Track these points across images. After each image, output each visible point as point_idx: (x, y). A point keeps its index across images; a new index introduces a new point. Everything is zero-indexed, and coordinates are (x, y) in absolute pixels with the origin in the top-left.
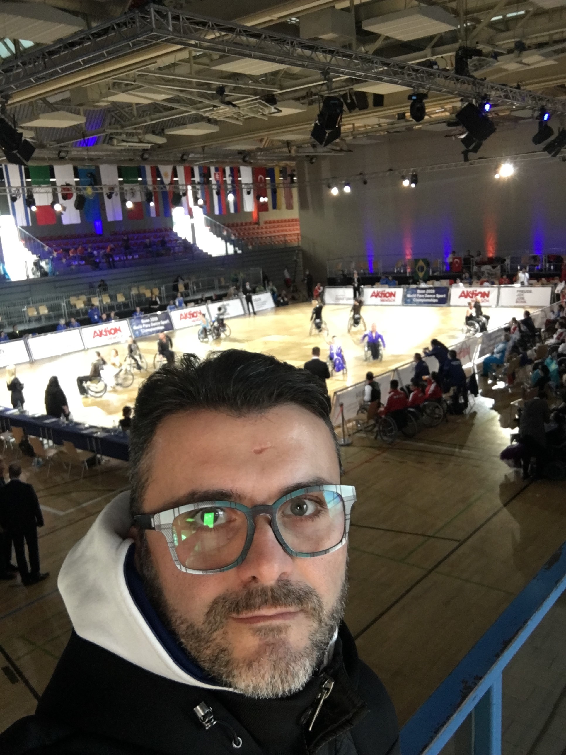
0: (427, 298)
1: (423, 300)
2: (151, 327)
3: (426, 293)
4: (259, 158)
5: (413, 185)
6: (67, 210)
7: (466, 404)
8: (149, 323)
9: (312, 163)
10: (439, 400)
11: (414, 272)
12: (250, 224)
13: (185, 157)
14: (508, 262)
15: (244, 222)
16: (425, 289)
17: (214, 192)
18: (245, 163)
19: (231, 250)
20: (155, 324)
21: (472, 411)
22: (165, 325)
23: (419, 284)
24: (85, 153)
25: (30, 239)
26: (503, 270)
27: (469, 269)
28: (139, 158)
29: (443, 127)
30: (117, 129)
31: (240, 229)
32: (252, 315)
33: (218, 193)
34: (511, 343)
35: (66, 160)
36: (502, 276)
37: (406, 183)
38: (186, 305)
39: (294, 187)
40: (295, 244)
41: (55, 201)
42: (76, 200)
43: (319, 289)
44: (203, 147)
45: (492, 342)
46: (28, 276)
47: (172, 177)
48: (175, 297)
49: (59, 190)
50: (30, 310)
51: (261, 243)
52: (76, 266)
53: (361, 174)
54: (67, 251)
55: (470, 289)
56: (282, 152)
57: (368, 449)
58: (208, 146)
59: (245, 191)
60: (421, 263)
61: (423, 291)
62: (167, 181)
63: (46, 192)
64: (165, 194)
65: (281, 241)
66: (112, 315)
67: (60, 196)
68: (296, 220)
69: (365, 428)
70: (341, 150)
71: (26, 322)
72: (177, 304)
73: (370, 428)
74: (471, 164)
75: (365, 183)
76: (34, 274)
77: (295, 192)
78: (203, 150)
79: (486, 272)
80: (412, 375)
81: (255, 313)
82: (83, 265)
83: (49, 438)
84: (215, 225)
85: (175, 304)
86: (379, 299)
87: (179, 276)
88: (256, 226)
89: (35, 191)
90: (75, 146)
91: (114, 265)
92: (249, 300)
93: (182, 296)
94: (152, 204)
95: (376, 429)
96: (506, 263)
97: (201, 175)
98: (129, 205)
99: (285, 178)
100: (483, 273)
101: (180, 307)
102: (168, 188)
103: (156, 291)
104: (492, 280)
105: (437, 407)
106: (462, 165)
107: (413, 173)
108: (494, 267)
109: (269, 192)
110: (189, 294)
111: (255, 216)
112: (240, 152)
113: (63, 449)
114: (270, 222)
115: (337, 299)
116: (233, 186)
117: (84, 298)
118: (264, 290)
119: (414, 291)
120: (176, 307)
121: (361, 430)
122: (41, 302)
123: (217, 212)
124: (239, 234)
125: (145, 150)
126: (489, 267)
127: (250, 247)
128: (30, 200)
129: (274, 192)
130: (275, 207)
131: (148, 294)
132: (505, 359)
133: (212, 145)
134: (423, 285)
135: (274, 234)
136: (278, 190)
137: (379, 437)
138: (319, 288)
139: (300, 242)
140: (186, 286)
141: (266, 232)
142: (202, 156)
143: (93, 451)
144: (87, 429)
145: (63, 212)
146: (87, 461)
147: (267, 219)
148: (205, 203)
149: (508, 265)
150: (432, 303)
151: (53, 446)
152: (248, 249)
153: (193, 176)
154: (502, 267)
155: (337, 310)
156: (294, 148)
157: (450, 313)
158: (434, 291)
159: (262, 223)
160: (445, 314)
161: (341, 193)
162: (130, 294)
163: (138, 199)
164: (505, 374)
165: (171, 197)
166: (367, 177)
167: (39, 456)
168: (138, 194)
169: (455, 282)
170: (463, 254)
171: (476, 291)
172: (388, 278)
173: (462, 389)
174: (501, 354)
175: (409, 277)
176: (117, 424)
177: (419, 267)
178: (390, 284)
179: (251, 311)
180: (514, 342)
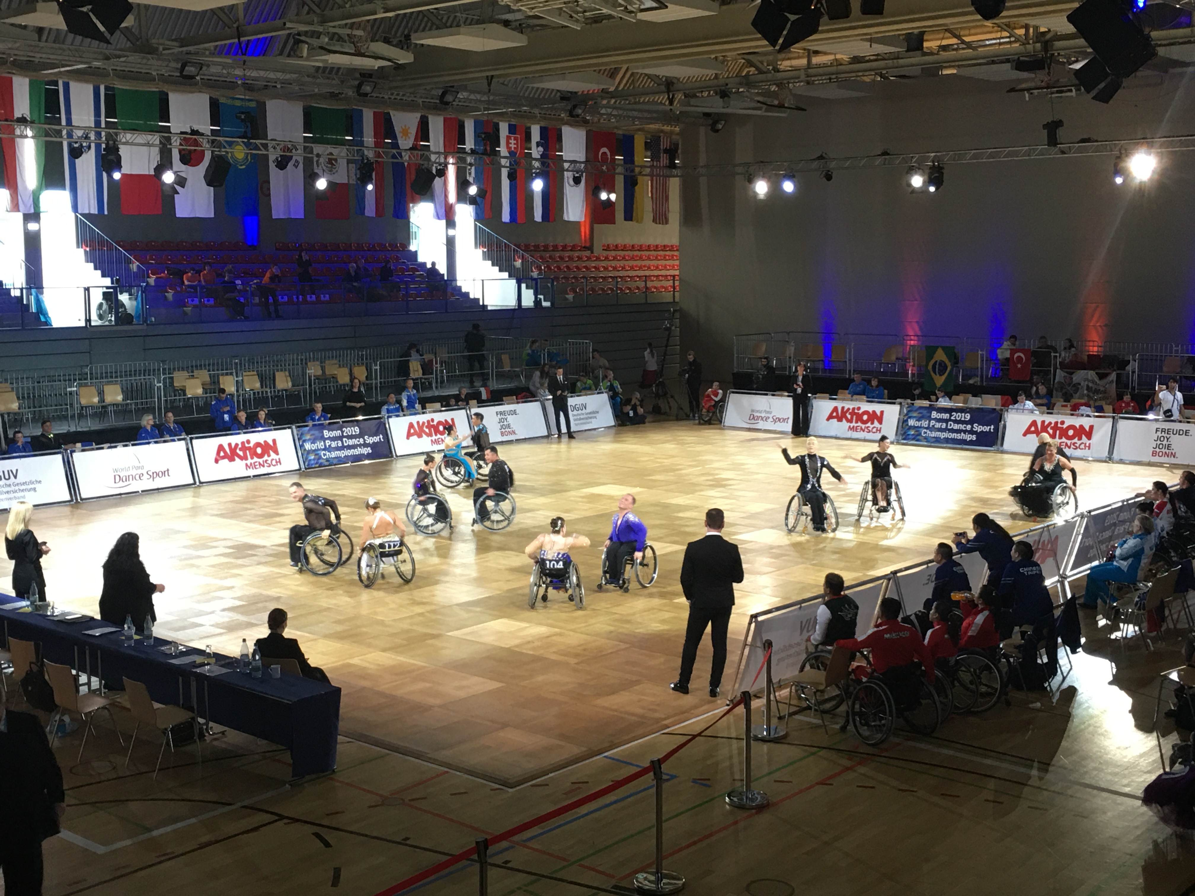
0: (953, 431)
1: (943, 435)
2: (343, 448)
3: (950, 420)
4: (603, 111)
5: (932, 189)
6: (188, 184)
8: (340, 438)
9: (717, 131)
11: (923, 373)
12: (574, 248)
13: (449, 98)
14: (1133, 366)
15: (560, 243)
16: (949, 411)
17: (504, 172)
18: (576, 121)
19: (528, 299)
20: (351, 442)
21: (1065, 685)
22: (373, 446)
23: (937, 400)
24: (238, 72)
25: (102, 242)
26: (1122, 384)
27: (1046, 376)
28: (350, 93)
29: (1006, 72)
30: (311, 23)
31: (550, 257)
32: (565, 439)
33: (512, 176)
35: (196, 84)
36: (1120, 397)
37: (917, 181)
38: (424, 408)
39: (674, 176)
40: (667, 297)
41: (164, 164)
42: (210, 165)
43: (716, 395)
44: (490, 80)
45: (1107, 534)
46: (88, 320)
47: (416, 139)
48: (400, 389)
49: (176, 142)
50: (83, 391)
51: (593, 290)
52: (195, 307)
53: (821, 158)
54: (180, 274)
55: (1050, 419)
56: (654, 103)
57: (823, 753)
58: (500, 76)
59: (568, 176)
60: (940, 355)
61: (946, 416)
62: (405, 143)
63: (148, 145)
64: (399, 169)
65: (638, 288)
66: (262, 415)
67: (176, 155)
68: (672, 248)
69: (819, 703)
70: (781, 106)
71: (73, 417)
72: (405, 403)
73: (828, 706)
74: (1063, 152)
75: (829, 177)
76: (101, 317)
77: (674, 185)
78: (489, 84)
79: (1084, 384)
81: (571, 435)
82: (211, 306)
83: (92, 672)
84: (499, 245)
85: (399, 402)
86: (845, 424)
87: (412, 346)
88: (588, 253)
89: (124, 140)
90: (220, 54)
91: (277, 311)
92: (561, 406)
93: (415, 387)
94: (370, 187)
95: (843, 708)
96: (1129, 368)
97: (477, 136)
98: (321, 184)
99: (655, 157)
100: (1077, 387)
101: (410, 409)
102: (406, 157)
103: (361, 373)
104: (1098, 403)
105: (988, 668)
106: (1041, 153)
107: (933, 162)
108: (1102, 376)
109: (620, 181)
110: (430, 384)
111: (585, 230)
112: (566, 97)
113: (123, 699)
114: (616, 248)
115: (753, 418)
116: (543, 164)
117: (204, 375)
118: (593, 388)
119: (925, 414)
120: (400, 410)
121: (809, 708)
122: (109, 377)
123: (506, 217)
124: (549, 267)
125: (366, 75)
126: (1091, 374)
127: (570, 297)
128: (111, 157)
129: (631, 184)
130: (629, 216)
131: (344, 378)
132: (1140, 574)
133: (507, 75)
134: (944, 402)
135: (622, 274)
136: (640, 179)
137: (851, 727)
138: (715, 392)
139: (677, 294)
140: (427, 368)
141: (606, 269)
142: (485, 98)
143: (191, 709)
144: (182, 654)
145: (178, 188)
146: (172, 730)
147: (610, 241)
148: (482, 193)
149: (1133, 372)
150: (963, 442)
151: (99, 690)
152: (567, 299)
153: (462, 140)
154: (1118, 376)
155: (753, 440)
156: (679, 96)
157: (1003, 466)
158: (968, 417)
159: (598, 250)
160: (991, 468)
161: (776, 190)
162: (304, 374)
163: (341, 177)
164: (1141, 606)
165: (411, 176)
166: (833, 165)
167: (66, 711)
168: (342, 163)
169: (1015, 402)
170: (1033, 345)
171: (1063, 423)
172: (869, 382)
173: (1045, 631)
174: (1130, 560)
175: (913, 382)
176: (251, 647)
177: (936, 362)
178: (873, 397)
179: (564, 429)
180: (1161, 538)
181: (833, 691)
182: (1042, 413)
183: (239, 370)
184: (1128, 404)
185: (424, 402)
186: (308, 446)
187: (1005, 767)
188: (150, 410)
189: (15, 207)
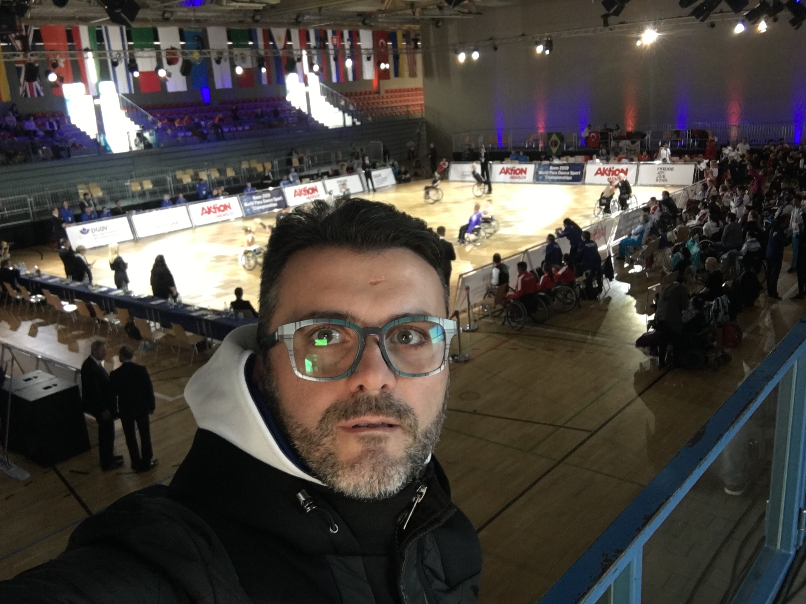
0: (560, 175)
1: (556, 178)
2: (263, 204)
3: (559, 170)
4: (380, 20)
5: (547, 52)
6: (173, 76)
7: (600, 288)
8: (261, 199)
9: (438, 27)
10: (572, 284)
11: (546, 147)
12: (370, 93)
13: (300, 19)
14: (648, 136)
15: (363, 91)
16: (558, 165)
17: (332, 58)
18: (366, 25)
19: (349, 121)
20: (267, 201)
21: (606, 296)
22: (278, 202)
23: (553, 160)
24: (192, 14)
25: (132, 107)
26: (643, 146)
27: (606, 145)
28: (250, 20)
31: (359, 99)
32: (372, 192)
33: (336, 59)
34: (649, 224)
35: (171, 21)
36: (641, 152)
37: (539, 49)
38: (301, 181)
39: (418, 53)
40: (419, 115)
41: (160, 66)
42: (182, 66)
43: (444, 164)
44: (320, 9)
45: (630, 223)
46: (130, 148)
47: (286, 41)
48: (288, 172)
49: (164, 54)
50: (133, 184)
51: (381, 114)
52: (183, 137)
53: (491, 39)
54: (172, 121)
55: (607, 166)
56: (405, 14)
57: (496, 335)
58: (325, 6)
59: (364, 57)
60: (554, 137)
61: (557, 168)
62: (280, 45)
63: (150, 57)
64: (278, 59)
65: (404, 112)
66: (221, 190)
67: (165, 61)
68: (419, 89)
69: (492, 313)
70: (470, 13)
71: (129, 197)
72: (291, 179)
73: (497, 314)
74: (611, 30)
75: (496, 49)
76: (137, 145)
77: (419, 58)
78: (320, 11)
79: (625, 147)
80: (543, 258)
81: (374, 190)
83: (156, 321)
84: (332, 94)
85: (288, 179)
86: (508, 176)
87: (292, 149)
88: (376, 95)
89: (138, 56)
90: (181, 6)
91: (223, 137)
92: (368, 176)
93: (296, 171)
94: (264, 70)
95: (504, 314)
96: (646, 138)
97: (317, 39)
98: (239, 70)
99: (408, 43)
100: (621, 149)
101: (294, 182)
102: (281, 53)
103: (268, 166)
104: (631, 157)
105: (570, 291)
106: (601, 30)
107: (548, 38)
108: (633, 143)
109: (391, 58)
110: (303, 168)
111: (375, 84)
112: (360, 14)
113: (171, 332)
114: (392, 91)
115: (462, 175)
116: (351, 51)
117: (191, 172)
118: (385, 166)
119: (547, 168)
120: (290, 183)
121: (488, 315)
122: (144, 176)
123: (334, 79)
124: (358, 104)
125: (257, 11)
126: (628, 142)
127: (370, 119)
128: (133, 65)
129: (396, 58)
130: (397, 74)
131: (260, 169)
132: (643, 241)
133: (330, 6)
134: (556, 161)
135: (395, 105)
136: (400, 56)
137: (506, 323)
138: (444, 163)
139: (423, 114)
140: (301, 161)
141: (387, 102)
142: (318, 18)
143: (203, 334)
144: (196, 311)
145: (168, 78)
146: (197, 345)
147: (389, 88)
148: (321, 69)
149: (648, 140)
150: (566, 181)
151: (160, 329)
152: (368, 120)
153: (308, 40)
154: (641, 143)
155: (463, 187)
156: (418, 10)
157: (585, 191)
158: (568, 168)
159: (382, 92)
160: (579, 193)
161: (469, 59)
162: (240, 168)
163: (249, 65)
164: (642, 257)
165: (284, 63)
166: (497, 42)
167: (146, 339)
168: (249, 59)
169: (591, 158)
170: (600, 128)
171: (613, 168)
172: (518, 153)
173: (596, 273)
174: (638, 236)
175: (541, 152)
176: (228, 306)
177: (552, 142)
178: (521, 160)
179: (371, 187)
180: (654, 223)
181: (499, 307)
182: (603, 164)
183: (208, 168)
184: (645, 157)
185: (301, 178)
186: (246, 205)
187: (577, 335)
188: (166, 191)
189: (88, 93)
